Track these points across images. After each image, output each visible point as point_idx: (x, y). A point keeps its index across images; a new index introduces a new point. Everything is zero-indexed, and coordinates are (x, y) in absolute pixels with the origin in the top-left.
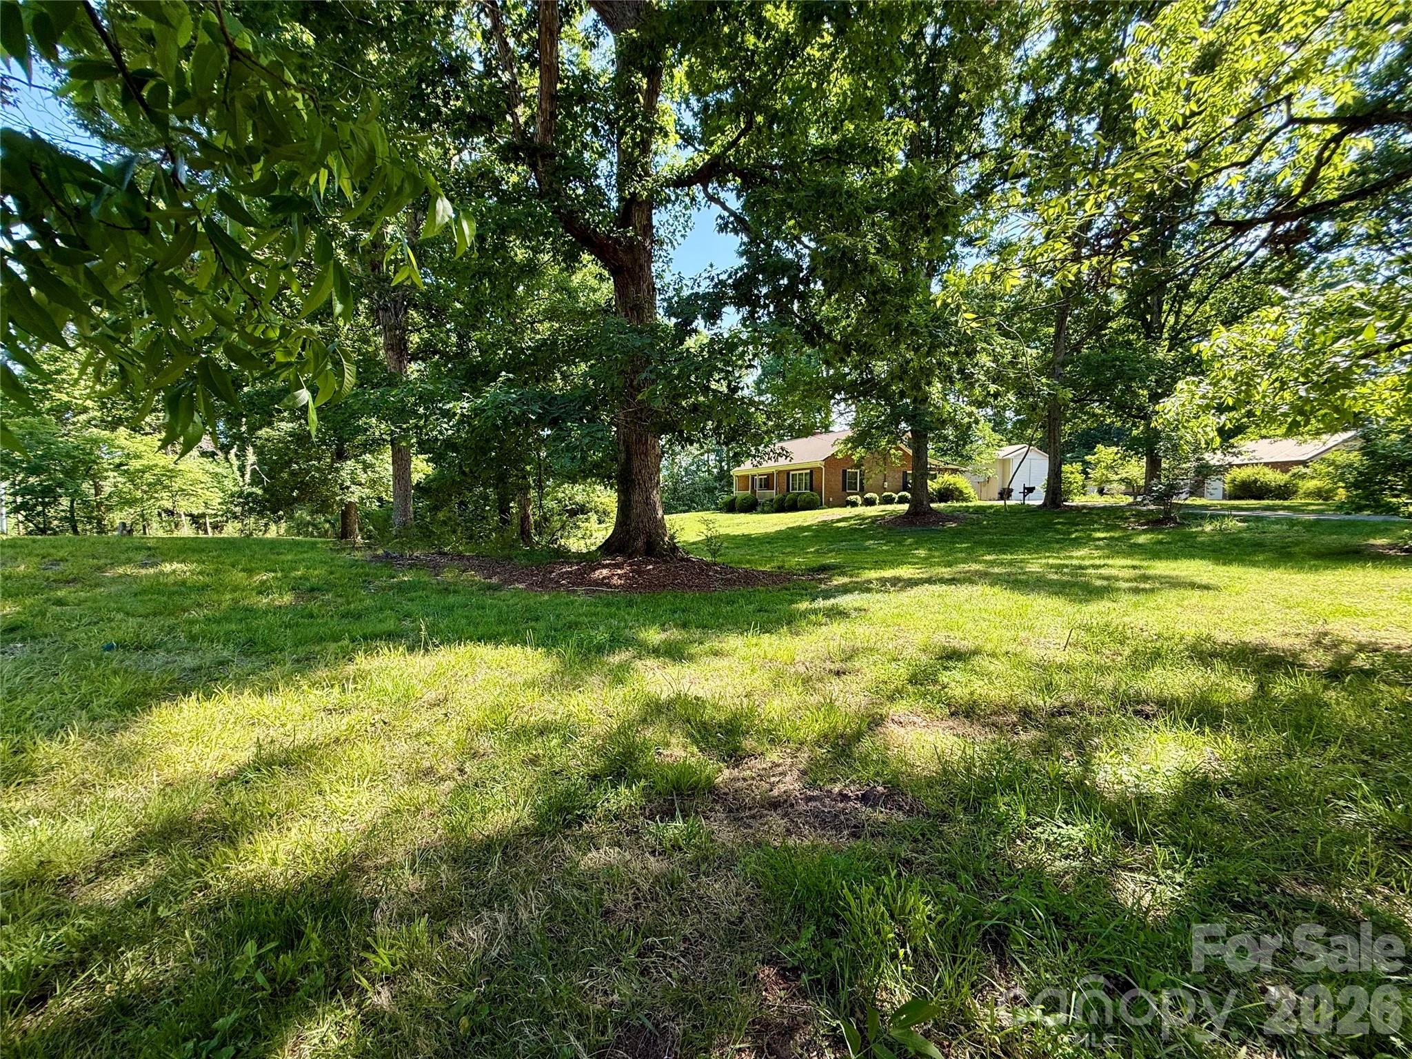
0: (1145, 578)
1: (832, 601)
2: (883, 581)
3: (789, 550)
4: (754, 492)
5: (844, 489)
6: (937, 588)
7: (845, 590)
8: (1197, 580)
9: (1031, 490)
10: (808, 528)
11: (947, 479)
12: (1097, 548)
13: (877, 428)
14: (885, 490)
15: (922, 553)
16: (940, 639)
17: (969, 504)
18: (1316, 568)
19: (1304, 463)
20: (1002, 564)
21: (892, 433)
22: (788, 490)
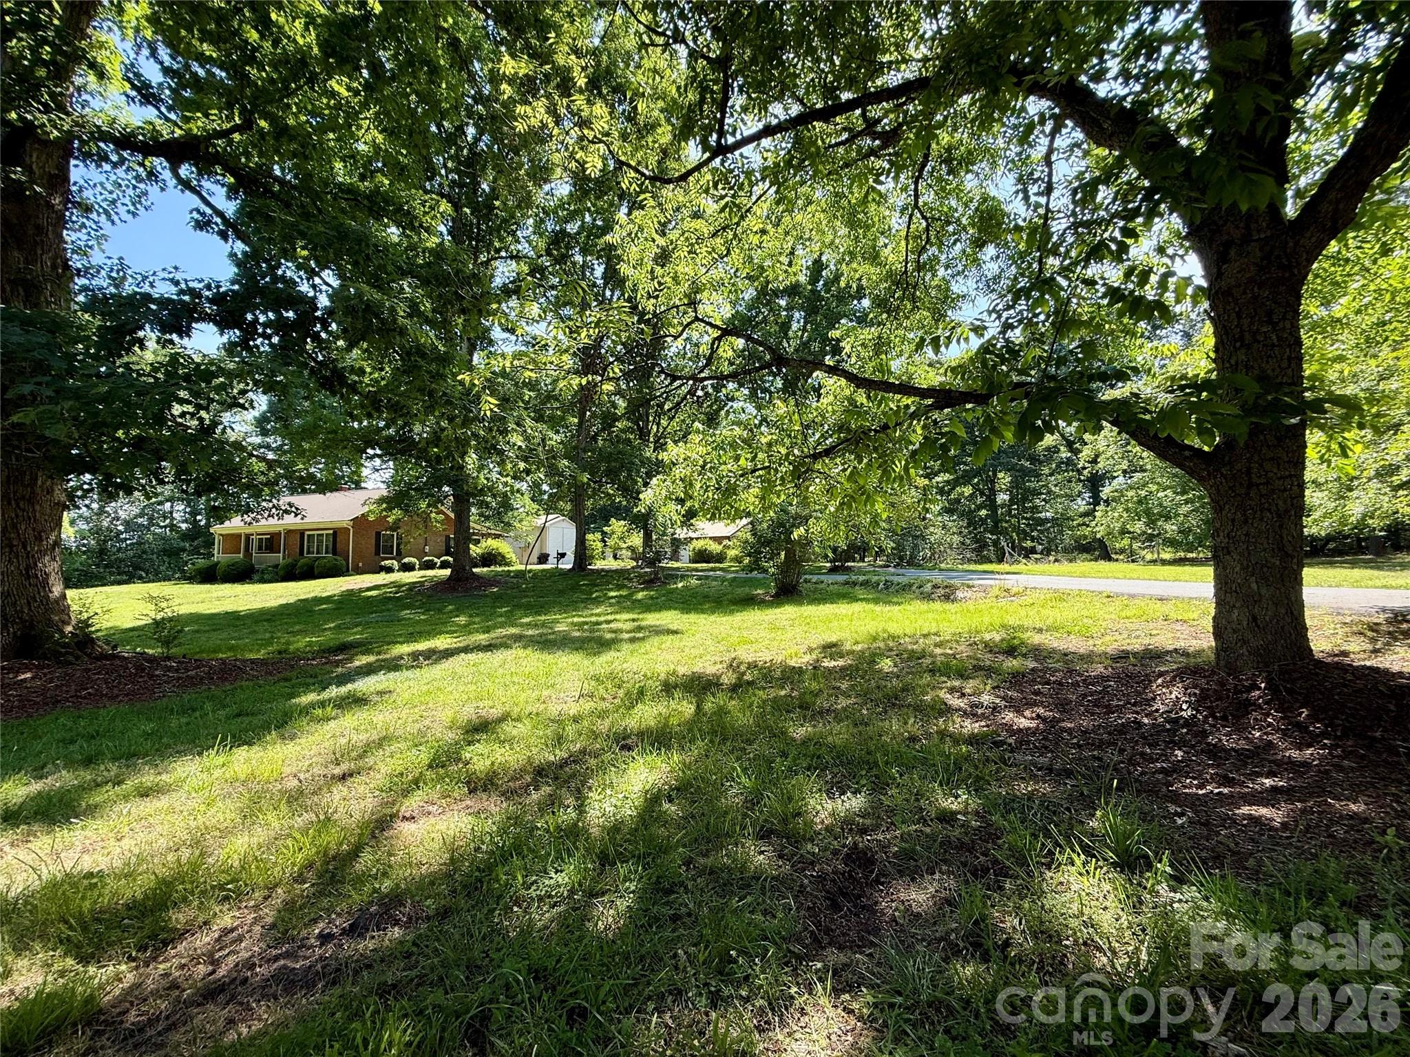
0: (640, 629)
1: (350, 687)
2: (415, 656)
3: (297, 627)
4: (248, 555)
5: (377, 553)
6: (472, 657)
7: (369, 670)
8: (671, 627)
9: (563, 555)
10: (328, 600)
11: (491, 543)
12: (611, 605)
13: (415, 489)
14: (426, 554)
15: (462, 620)
16: (468, 713)
17: (511, 568)
18: (732, 612)
19: (728, 538)
20: (536, 625)
21: (433, 496)
22: (301, 553)
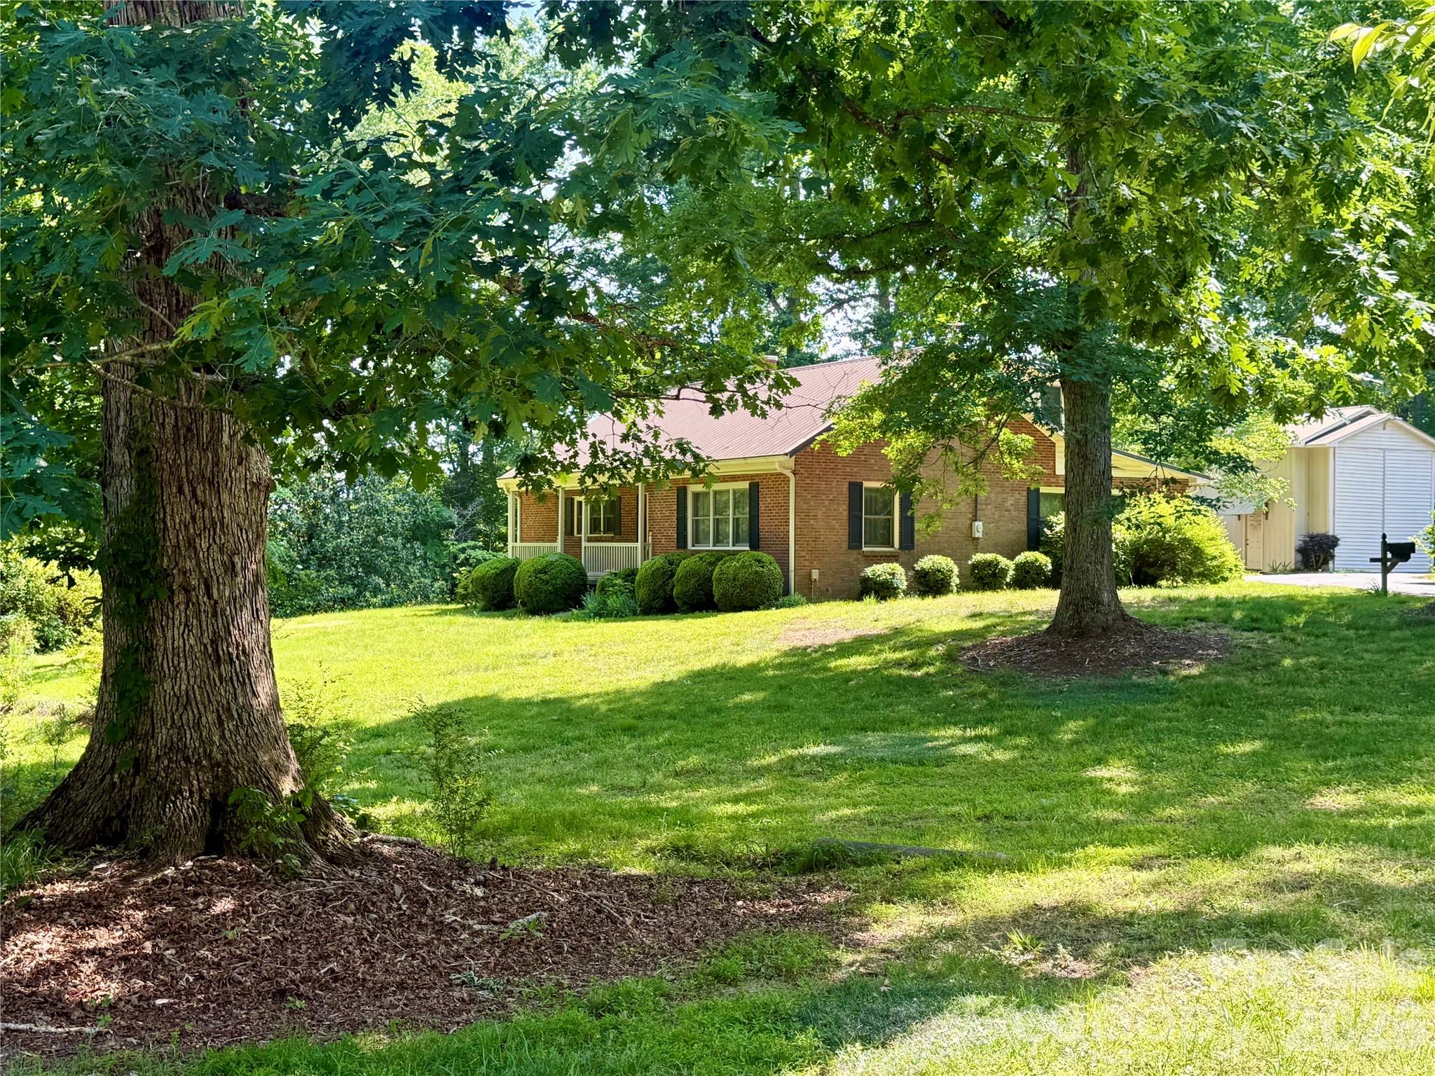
3: (694, 760)
4: (572, 544)
5: (854, 542)
9: (1401, 552)
11: (1158, 511)
14: (975, 544)
22: (681, 542)
